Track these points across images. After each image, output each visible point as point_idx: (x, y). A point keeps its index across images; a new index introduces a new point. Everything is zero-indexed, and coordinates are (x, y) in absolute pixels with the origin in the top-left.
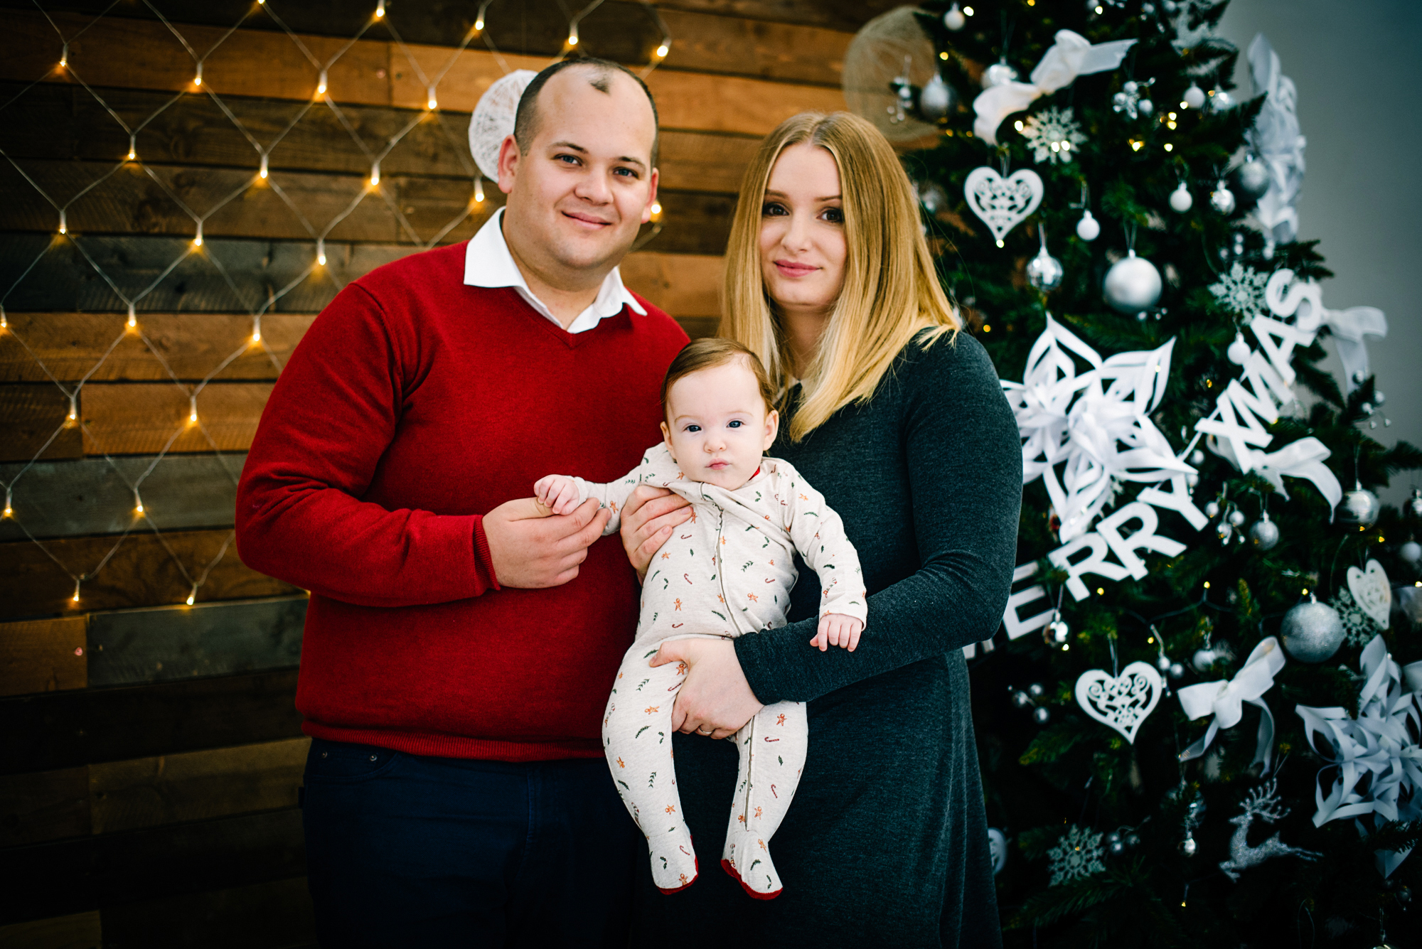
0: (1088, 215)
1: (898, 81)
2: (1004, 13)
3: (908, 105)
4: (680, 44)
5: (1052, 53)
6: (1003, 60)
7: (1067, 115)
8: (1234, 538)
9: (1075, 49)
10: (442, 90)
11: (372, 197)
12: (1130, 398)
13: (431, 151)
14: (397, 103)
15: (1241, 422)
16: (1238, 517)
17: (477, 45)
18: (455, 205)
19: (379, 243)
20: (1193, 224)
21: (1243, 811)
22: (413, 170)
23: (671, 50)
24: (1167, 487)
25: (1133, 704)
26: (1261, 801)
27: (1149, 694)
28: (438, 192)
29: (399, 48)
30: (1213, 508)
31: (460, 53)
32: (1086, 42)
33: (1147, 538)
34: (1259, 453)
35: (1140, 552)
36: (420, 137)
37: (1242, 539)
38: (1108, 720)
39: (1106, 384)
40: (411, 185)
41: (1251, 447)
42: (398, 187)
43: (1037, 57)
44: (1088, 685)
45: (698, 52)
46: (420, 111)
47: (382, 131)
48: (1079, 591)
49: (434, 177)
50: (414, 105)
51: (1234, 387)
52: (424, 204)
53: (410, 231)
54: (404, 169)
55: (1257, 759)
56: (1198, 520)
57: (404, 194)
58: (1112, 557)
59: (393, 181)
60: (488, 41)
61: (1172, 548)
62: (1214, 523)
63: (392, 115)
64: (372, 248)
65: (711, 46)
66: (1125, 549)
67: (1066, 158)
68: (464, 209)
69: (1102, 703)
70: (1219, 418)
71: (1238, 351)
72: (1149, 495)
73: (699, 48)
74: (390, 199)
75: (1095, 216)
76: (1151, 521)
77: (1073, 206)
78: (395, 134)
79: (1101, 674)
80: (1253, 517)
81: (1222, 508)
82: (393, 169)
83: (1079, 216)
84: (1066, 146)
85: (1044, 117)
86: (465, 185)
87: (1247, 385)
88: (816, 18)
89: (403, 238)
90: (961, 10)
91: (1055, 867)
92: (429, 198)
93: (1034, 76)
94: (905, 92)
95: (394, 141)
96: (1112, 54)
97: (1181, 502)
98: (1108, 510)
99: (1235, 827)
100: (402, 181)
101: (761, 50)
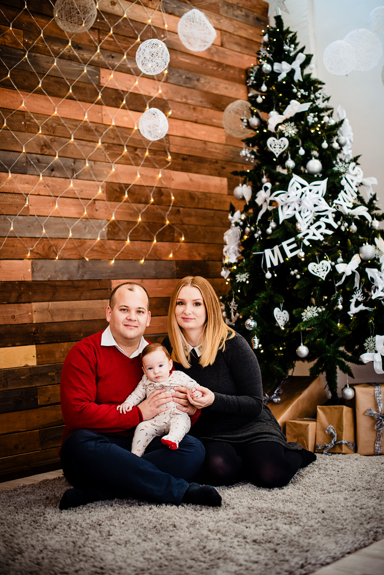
0: (301, 148)
1: (242, 118)
2: (274, 97)
3: (246, 124)
4: (174, 111)
5: (289, 107)
6: (274, 110)
7: (293, 124)
8: (346, 229)
9: (296, 105)
10: (116, 120)
11: (98, 148)
12: (318, 193)
13: (113, 137)
14: (104, 123)
15: (345, 201)
16: (346, 224)
17: (124, 108)
18: (120, 152)
19: (101, 161)
20: (328, 152)
21: (353, 298)
22: (109, 142)
23: (172, 112)
24: (327, 217)
25: (324, 271)
26: (357, 295)
27: (327, 268)
28: (115, 148)
29: (105, 107)
30: (339, 223)
31: (120, 110)
32: (299, 103)
33: (323, 230)
34: (350, 210)
35: (321, 234)
36: (110, 133)
37: (348, 230)
38: (317, 275)
39: (310, 191)
40: (108, 146)
41: (348, 208)
42: (105, 146)
43: (285, 108)
44: (312, 267)
45: (179, 114)
46: (110, 125)
47: (101, 131)
48: (307, 243)
49: (114, 144)
50: (109, 124)
51: (342, 192)
52: (112, 151)
53: (109, 159)
54: (106, 141)
55: (355, 286)
56: (336, 226)
57: (107, 148)
58: (314, 235)
59: (104, 144)
60: (127, 107)
61: (330, 232)
62: (340, 226)
63: (103, 126)
64: (99, 163)
65: (182, 112)
66: (317, 233)
67: (293, 135)
68: (121, 154)
69: (315, 271)
70: (339, 200)
71: (343, 182)
72: (323, 219)
73: (179, 113)
74: (103, 149)
75: (304, 148)
76: (324, 226)
77: (297, 146)
78: (104, 131)
79: (314, 264)
80: (350, 224)
81: (342, 223)
82: (104, 141)
83: (299, 148)
84: (293, 132)
85: (286, 124)
86: (122, 147)
87: (345, 192)
88: (208, 106)
89: (107, 161)
90: (261, 97)
91: (304, 317)
92: (113, 150)
93: (284, 113)
94: (245, 121)
95: (104, 133)
96: (306, 106)
97: (331, 221)
98: (311, 224)
99: (351, 303)
100: (106, 145)
101: (195, 114)
